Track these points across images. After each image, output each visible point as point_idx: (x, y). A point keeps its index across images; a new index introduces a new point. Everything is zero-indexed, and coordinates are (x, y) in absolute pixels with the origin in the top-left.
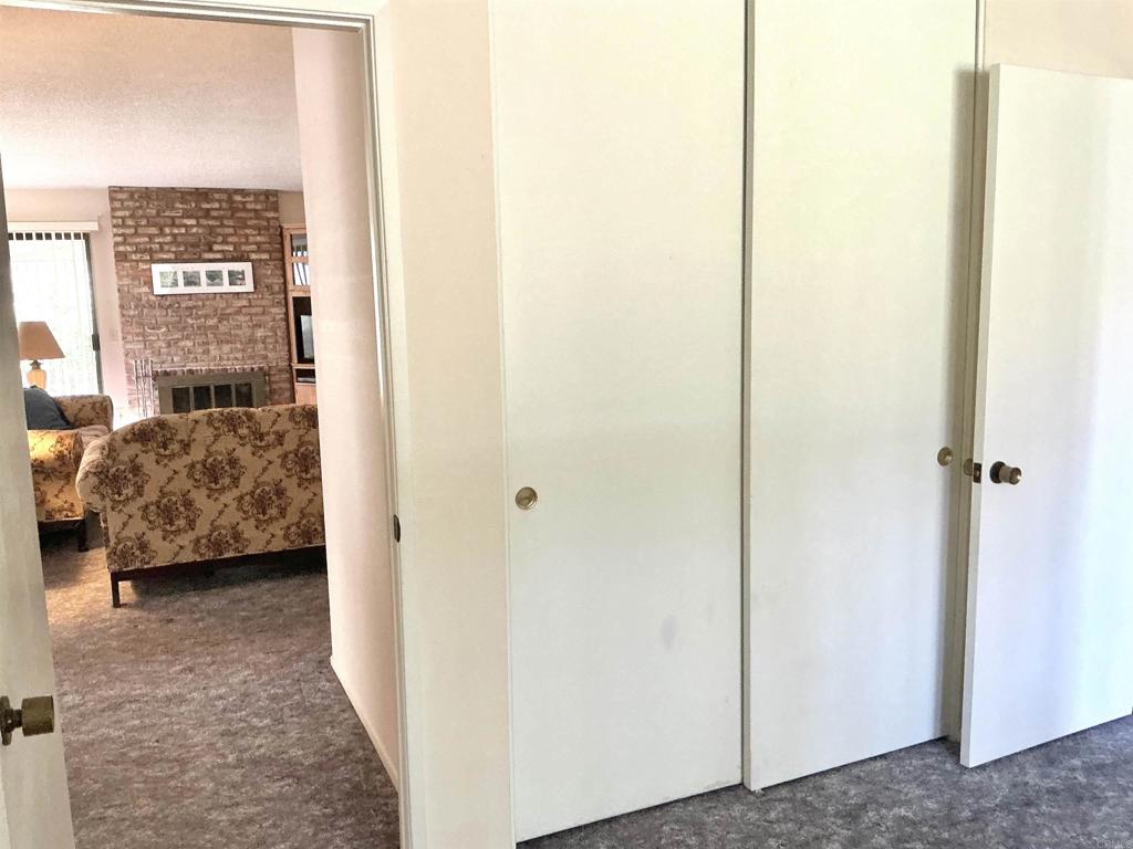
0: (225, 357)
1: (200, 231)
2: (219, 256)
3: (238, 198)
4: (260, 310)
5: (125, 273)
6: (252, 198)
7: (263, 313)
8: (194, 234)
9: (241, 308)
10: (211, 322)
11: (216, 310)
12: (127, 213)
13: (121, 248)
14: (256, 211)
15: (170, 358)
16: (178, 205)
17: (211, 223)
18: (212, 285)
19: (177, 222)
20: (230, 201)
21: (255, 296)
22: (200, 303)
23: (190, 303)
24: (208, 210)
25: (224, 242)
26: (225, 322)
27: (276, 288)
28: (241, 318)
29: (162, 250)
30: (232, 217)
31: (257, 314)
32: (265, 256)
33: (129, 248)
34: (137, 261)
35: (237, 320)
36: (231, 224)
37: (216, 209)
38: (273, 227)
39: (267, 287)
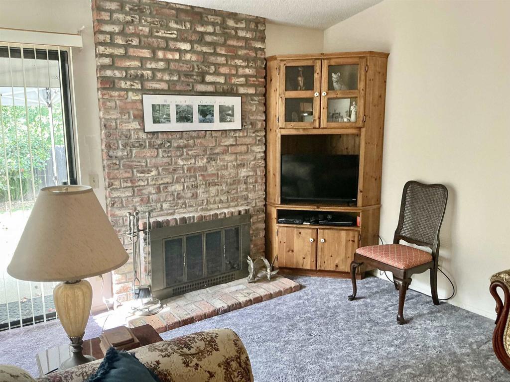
0: (212, 200)
1: (194, 58)
2: (210, 88)
3: (231, 23)
4: (244, 148)
5: (112, 104)
6: (243, 26)
7: (247, 152)
8: (186, 62)
9: (227, 146)
10: (201, 163)
11: (205, 151)
12: (117, 29)
13: (109, 73)
14: (246, 39)
15: (159, 205)
16: (173, 25)
17: (205, 49)
18: (204, 121)
19: (172, 44)
20: (223, 26)
21: (241, 134)
22: (191, 142)
23: (181, 142)
24: (203, 34)
25: (216, 73)
26: (213, 163)
27: (259, 125)
28: (228, 158)
29: (154, 78)
30: (224, 45)
31: (241, 153)
32: (251, 91)
33: (117, 74)
34: (127, 90)
35: (223, 160)
36: (223, 52)
37: (210, 34)
38: (260, 59)
39: (251, 124)
